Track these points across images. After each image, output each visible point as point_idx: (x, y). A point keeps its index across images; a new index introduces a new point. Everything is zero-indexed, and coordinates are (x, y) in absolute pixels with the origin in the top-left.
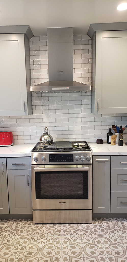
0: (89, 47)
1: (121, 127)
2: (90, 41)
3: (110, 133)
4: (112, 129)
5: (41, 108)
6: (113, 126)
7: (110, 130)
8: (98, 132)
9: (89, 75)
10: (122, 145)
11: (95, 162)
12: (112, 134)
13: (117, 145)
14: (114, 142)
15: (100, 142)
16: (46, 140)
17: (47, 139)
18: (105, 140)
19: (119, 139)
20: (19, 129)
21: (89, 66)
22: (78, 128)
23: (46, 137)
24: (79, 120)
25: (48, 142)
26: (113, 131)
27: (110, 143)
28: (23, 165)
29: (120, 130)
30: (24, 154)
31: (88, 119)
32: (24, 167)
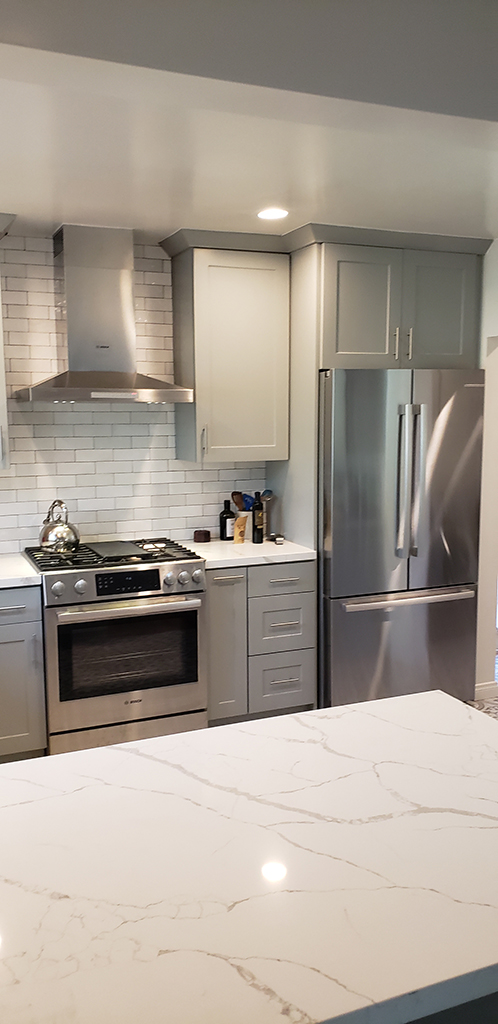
0: (167, 279)
1: (257, 494)
2: (168, 265)
3: (227, 513)
4: (232, 501)
5: (32, 444)
6: (234, 494)
7: (227, 503)
8: (196, 511)
9: (169, 356)
10: (261, 542)
11: (212, 584)
12: (232, 515)
13: (249, 545)
14: (242, 534)
15: (203, 537)
16: (62, 539)
17: (65, 535)
18: (215, 531)
19: (255, 527)
21: (168, 330)
22: (142, 501)
23: (61, 531)
24: (145, 478)
25: (68, 545)
26: (233, 507)
27: (231, 538)
28: (19, 611)
29: (254, 504)
30: (22, 580)
31: (169, 477)
32: (19, 616)
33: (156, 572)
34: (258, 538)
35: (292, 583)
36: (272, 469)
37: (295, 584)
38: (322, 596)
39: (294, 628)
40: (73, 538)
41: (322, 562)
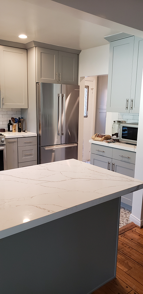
1: (19, 118)
3: (10, 124)
4: (11, 120)
6: (12, 118)
7: (10, 121)
10: (21, 132)
12: (12, 124)
13: (17, 132)
14: (15, 129)
15: (3, 130)
18: (6, 129)
19: (19, 128)
26: (12, 122)
27: (12, 131)
29: (18, 121)
34: (20, 130)
35: (30, 143)
36: (23, 111)
37: (31, 143)
38: (39, 146)
39: (31, 155)
41: (39, 137)
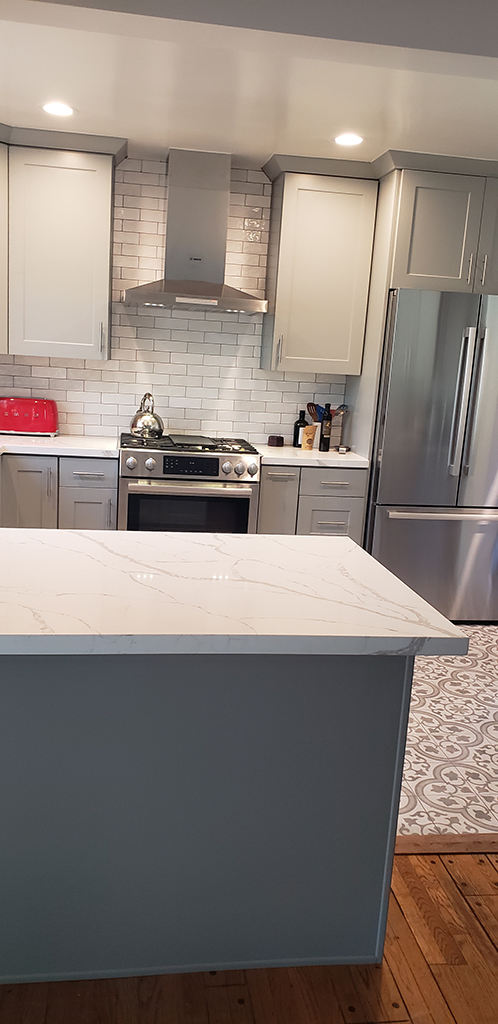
0: (266, 201)
1: (328, 406)
2: (269, 188)
3: (301, 422)
4: (307, 412)
5: (134, 344)
6: (309, 405)
7: (302, 413)
8: (273, 418)
9: (261, 273)
10: (327, 451)
11: (267, 479)
12: (306, 424)
13: (316, 451)
14: (310, 442)
15: (276, 442)
16: (147, 427)
17: (150, 423)
18: (288, 438)
19: (322, 436)
20: (72, 396)
21: (263, 249)
22: (226, 405)
23: (148, 419)
24: (230, 383)
25: (152, 432)
26: (308, 418)
27: (300, 446)
28: (100, 478)
29: (324, 414)
30: (103, 452)
31: (251, 384)
32: (100, 482)
33: (216, 461)
34: (325, 446)
35: (342, 487)
36: (349, 383)
37: (346, 488)
38: (371, 502)
39: (342, 528)
40: (157, 427)
41: (374, 469)
